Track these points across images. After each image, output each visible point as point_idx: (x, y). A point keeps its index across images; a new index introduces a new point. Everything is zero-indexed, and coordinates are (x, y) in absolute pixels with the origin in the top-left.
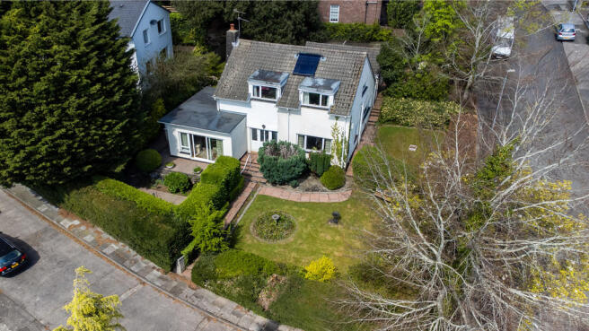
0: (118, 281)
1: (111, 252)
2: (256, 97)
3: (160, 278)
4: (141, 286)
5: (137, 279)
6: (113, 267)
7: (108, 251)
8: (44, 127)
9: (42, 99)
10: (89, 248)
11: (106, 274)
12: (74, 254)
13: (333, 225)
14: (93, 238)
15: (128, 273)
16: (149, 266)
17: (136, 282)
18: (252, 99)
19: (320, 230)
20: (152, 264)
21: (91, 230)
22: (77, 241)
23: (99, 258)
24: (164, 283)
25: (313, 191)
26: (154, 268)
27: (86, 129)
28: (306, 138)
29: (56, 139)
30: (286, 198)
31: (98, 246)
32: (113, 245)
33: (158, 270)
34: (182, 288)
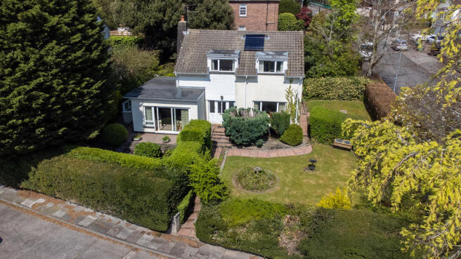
0: (105, 252)
1: (88, 223)
2: (214, 70)
3: (153, 241)
4: (133, 253)
5: (127, 246)
6: (95, 238)
7: (85, 223)
8: (18, 75)
9: (17, 42)
10: (61, 224)
11: (88, 246)
12: (43, 232)
13: (310, 172)
14: (63, 213)
15: (114, 242)
16: (137, 232)
17: (126, 250)
18: (210, 73)
19: (301, 177)
20: (140, 229)
21: (61, 206)
22: (45, 218)
23: (75, 232)
24: (160, 245)
25: (277, 148)
26: (143, 232)
27: (65, 83)
28: (261, 104)
29: (31, 91)
30: (256, 156)
31: (73, 220)
32: (90, 216)
33: (149, 234)
34: (182, 247)
